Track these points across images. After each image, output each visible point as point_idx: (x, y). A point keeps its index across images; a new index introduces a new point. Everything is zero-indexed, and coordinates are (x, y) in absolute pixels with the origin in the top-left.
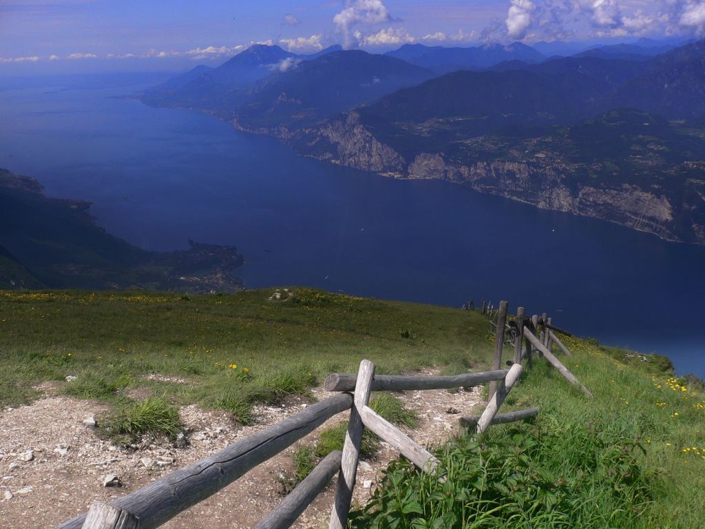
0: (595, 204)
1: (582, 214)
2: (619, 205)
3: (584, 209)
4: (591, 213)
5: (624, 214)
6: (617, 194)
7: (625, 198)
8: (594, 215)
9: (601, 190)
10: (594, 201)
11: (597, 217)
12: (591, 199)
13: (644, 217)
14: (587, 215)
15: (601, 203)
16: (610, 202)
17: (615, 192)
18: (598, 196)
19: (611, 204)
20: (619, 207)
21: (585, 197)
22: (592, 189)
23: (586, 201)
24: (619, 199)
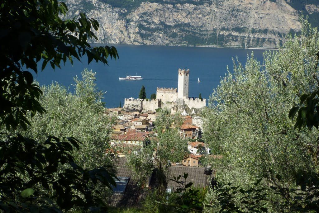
0: (165, 27)
1: (148, 42)
2: (200, 24)
3: (150, 35)
4: (161, 39)
5: (215, 34)
6: (195, 9)
7: (209, 14)
8: (167, 42)
9: (170, 6)
10: (162, 23)
11: (171, 45)
12: (156, 20)
13: (254, 31)
14: (156, 44)
15: (173, 24)
16: (186, 22)
17: (193, 6)
18: (167, 15)
19: (188, 25)
20: (202, 26)
21: (145, 18)
22: (155, 5)
23: (149, 23)
24: (200, 16)
